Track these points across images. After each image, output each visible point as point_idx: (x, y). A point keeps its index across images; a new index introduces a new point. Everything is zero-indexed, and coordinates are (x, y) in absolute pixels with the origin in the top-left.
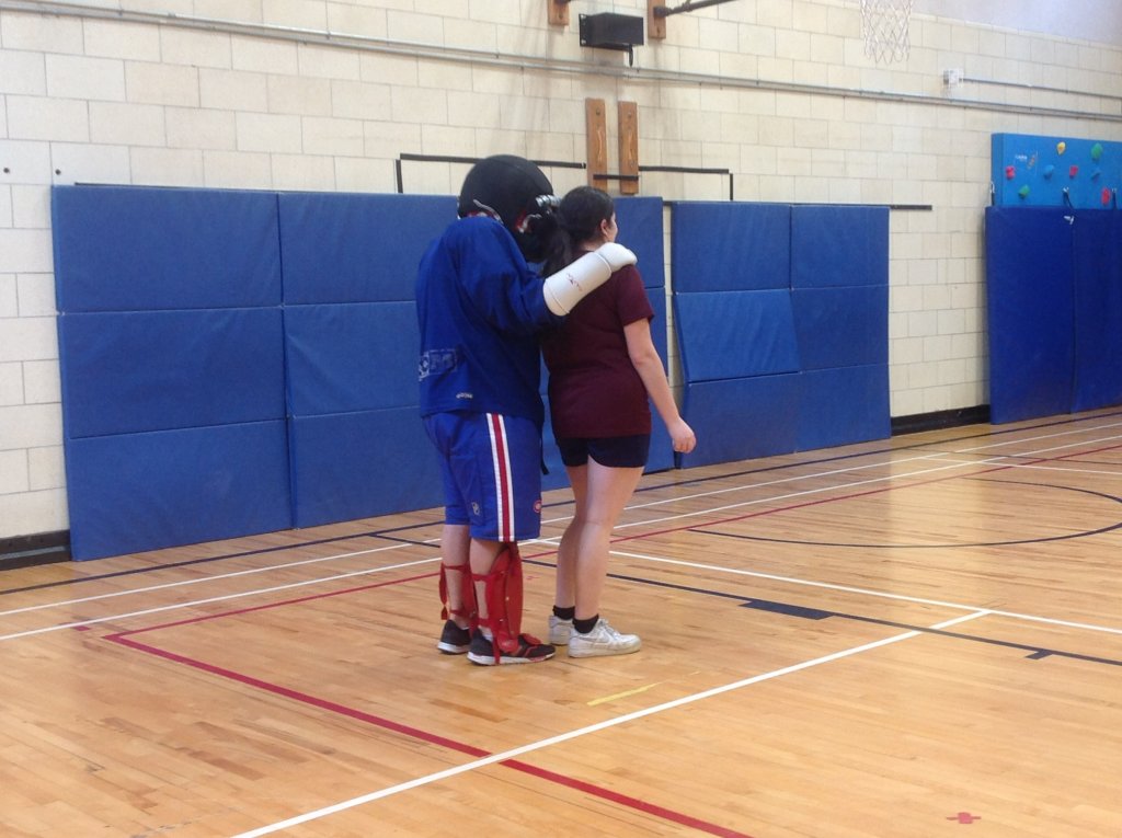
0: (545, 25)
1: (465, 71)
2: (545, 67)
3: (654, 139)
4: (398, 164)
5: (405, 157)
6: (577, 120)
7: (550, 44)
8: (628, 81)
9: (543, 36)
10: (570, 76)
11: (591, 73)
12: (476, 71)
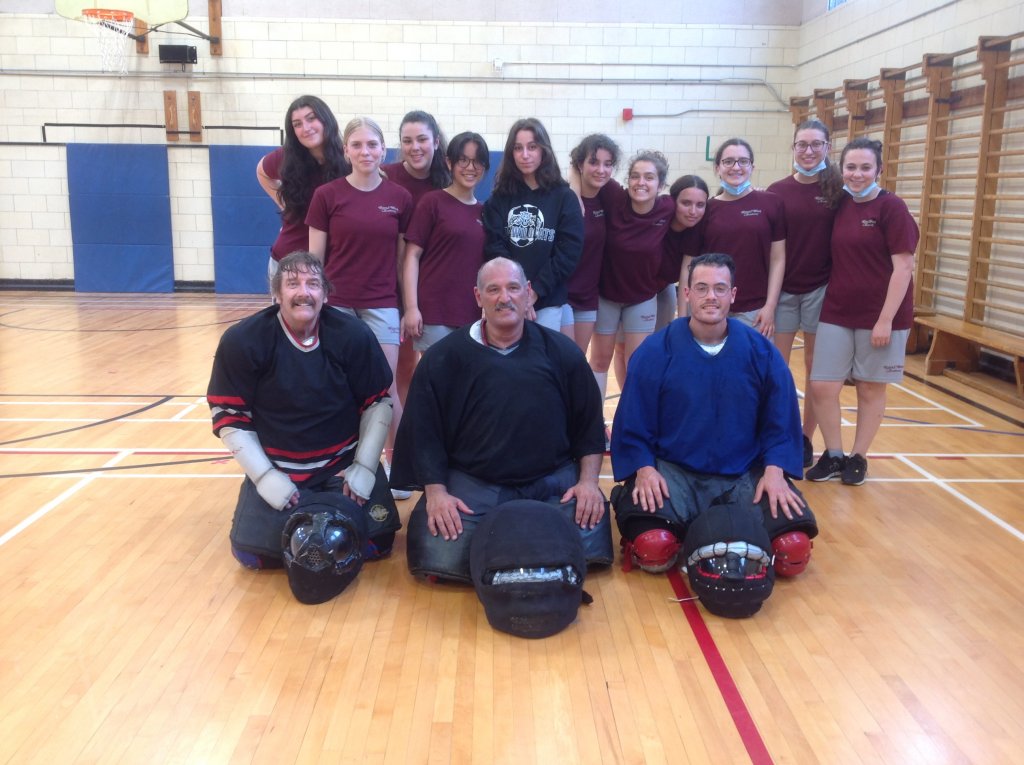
0: (135, 53)
1: (83, 81)
2: (137, 76)
3: (217, 111)
4: (43, 128)
5: (47, 124)
6: (159, 102)
7: (139, 64)
8: (196, 80)
9: (134, 60)
10: (153, 79)
11: (166, 77)
12: (90, 80)
